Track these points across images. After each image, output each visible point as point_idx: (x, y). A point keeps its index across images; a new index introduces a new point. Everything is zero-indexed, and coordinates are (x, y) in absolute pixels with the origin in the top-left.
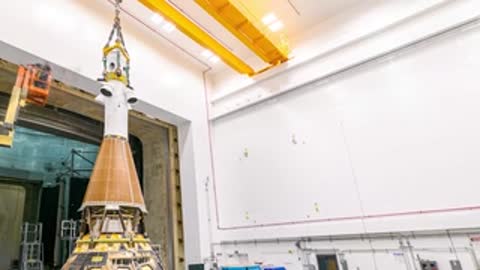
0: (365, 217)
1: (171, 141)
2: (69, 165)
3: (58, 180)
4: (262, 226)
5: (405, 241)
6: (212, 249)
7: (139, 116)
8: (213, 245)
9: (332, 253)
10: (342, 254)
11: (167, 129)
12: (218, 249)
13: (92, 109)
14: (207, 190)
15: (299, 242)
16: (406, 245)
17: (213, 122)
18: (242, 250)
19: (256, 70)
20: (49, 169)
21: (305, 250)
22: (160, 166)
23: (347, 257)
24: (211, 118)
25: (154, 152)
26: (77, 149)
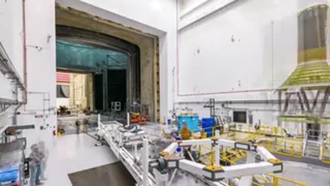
1: (155, 45)
2: (106, 63)
3: (102, 70)
6: (174, 106)
7: (138, 33)
11: (153, 39)
12: (177, 106)
13: (116, 31)
14: (173, 74)
15: (224, 104)
17: (180, 31)
18: (190, 107)
20: (98, 65)
21: (227, 108)
22: (149, 61)
24: (179, 28)
25: (146, 54)
26: (109, 54)
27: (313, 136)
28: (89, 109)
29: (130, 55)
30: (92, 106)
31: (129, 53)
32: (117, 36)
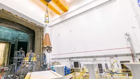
0: (86, 52)
1: (42, 31)
2: (18, 38)
3: (15, 42)
4: (62, 54)
5: (95, 58)
6: (50, 61)
7: (35, 25)
8: (50, 59)
9: (77, 62)
10: (80, 62)
12: (51, 60)
13: (24, 23)
15: (70, 58)
16: (95, 59)
17: (52, 26)
19: (61, 13)
20: (13, 39)
21: (71, 61)
22: (39, 38)
23: (81, 63)
25: (38, 35)
26: (20, 34)
27: (101, 71)
28: (4, 64)
29: (30, 35)
30: (6, 63)
31: (30, 34)
32: (25, 25)
